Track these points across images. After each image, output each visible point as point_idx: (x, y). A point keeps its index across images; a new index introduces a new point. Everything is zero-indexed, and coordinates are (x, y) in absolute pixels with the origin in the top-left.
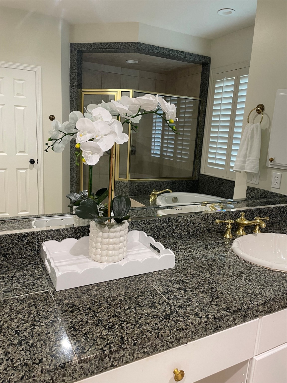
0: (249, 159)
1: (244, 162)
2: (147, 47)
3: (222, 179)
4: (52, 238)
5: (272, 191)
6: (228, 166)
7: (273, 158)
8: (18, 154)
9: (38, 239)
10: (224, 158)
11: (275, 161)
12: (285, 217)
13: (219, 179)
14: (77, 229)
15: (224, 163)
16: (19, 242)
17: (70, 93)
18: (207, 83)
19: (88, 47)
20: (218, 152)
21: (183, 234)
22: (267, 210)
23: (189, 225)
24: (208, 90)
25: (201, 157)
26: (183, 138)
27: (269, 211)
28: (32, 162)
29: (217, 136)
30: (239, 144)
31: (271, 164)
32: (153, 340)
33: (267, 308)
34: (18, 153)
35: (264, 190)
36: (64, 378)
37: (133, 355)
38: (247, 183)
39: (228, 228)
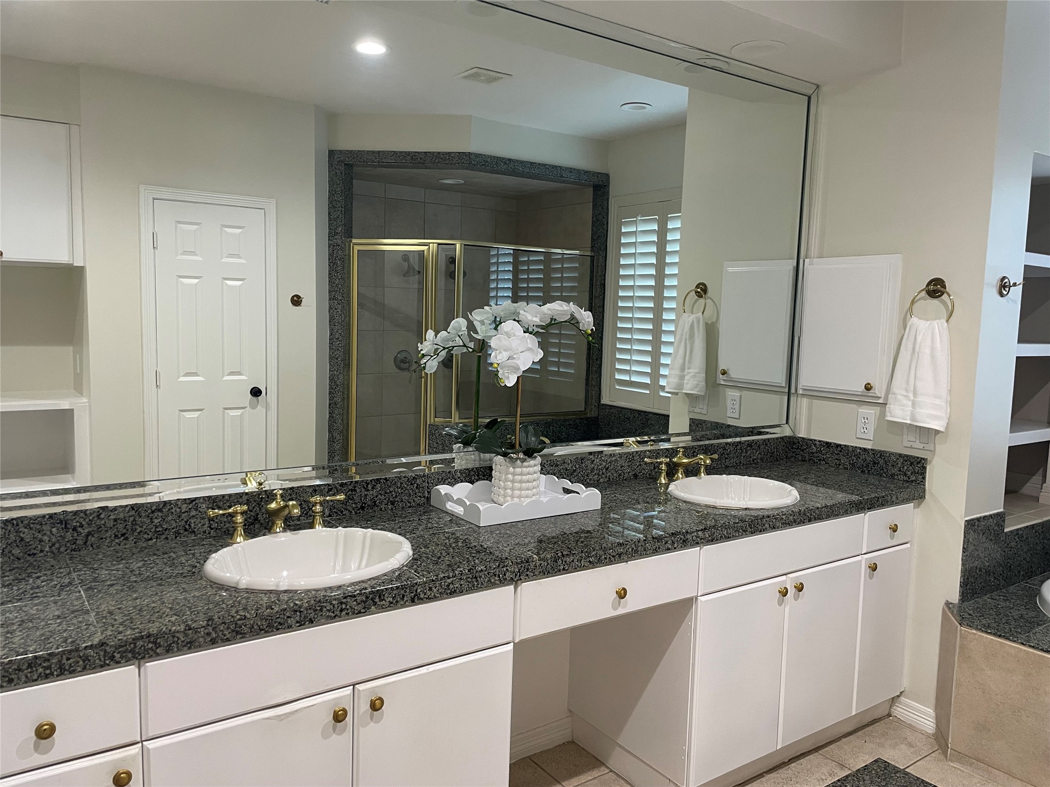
0: (690, 373)
1: (682, 377)
2: (487, 161)
3: (645, 412)
4: (444, 482)
5: (729, 424)
6: (655, 386)
7: (726, 370)
8: (226, 378)
9: (428, 483)
10: (648, 359)
11: (729, 374)
12: (744, 457)
13: (640, 412)
14: (471, 471)
15: (647, 380)
16: (408, 486)
17: (329, 247)
18: (606, 223)
19: (367, 159)
20: (634, 358)
21: (602, 480)
22: (716, 447)
23: (608, 467)
24: (607, 237)
25: (601, 369)
26: (560, 331)
27: (720, 449)
28: (256, 392)
29: (630, 326)
30: (671, 343)
31: (723, 380)
32: (597, 550)
33: (707, 536)
34: (227, 375)
35: (716, 422)
36: (528, 573)
37: (580, 562)
38: (689, 412)
39: (663, 470)
